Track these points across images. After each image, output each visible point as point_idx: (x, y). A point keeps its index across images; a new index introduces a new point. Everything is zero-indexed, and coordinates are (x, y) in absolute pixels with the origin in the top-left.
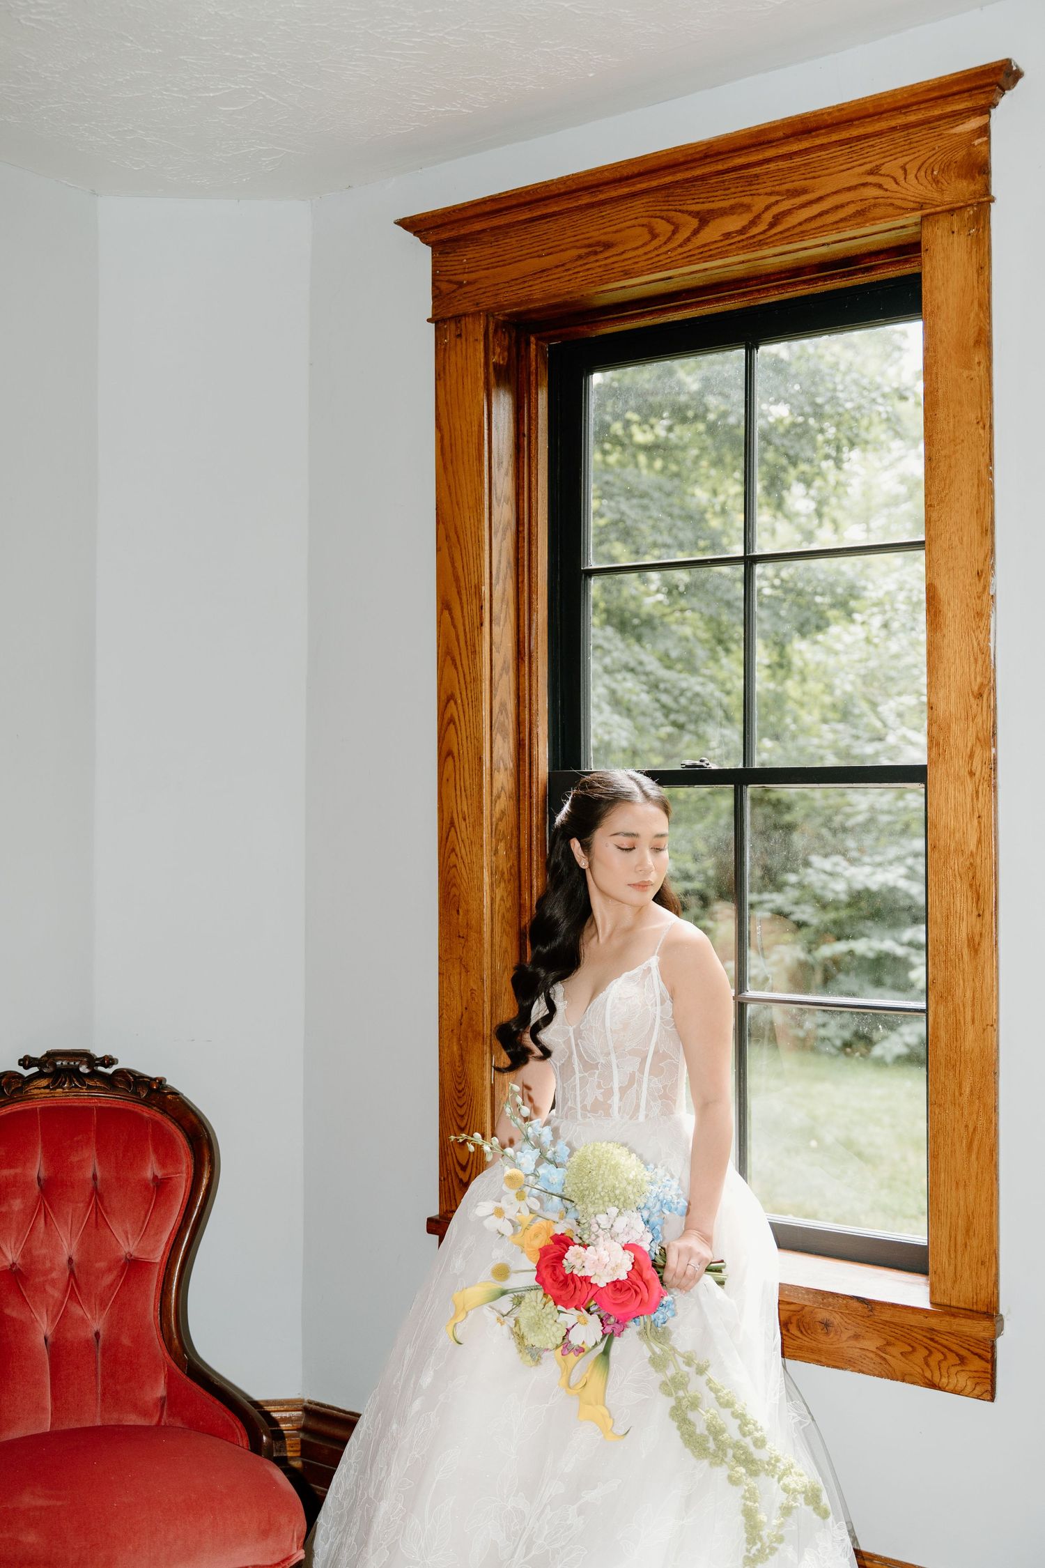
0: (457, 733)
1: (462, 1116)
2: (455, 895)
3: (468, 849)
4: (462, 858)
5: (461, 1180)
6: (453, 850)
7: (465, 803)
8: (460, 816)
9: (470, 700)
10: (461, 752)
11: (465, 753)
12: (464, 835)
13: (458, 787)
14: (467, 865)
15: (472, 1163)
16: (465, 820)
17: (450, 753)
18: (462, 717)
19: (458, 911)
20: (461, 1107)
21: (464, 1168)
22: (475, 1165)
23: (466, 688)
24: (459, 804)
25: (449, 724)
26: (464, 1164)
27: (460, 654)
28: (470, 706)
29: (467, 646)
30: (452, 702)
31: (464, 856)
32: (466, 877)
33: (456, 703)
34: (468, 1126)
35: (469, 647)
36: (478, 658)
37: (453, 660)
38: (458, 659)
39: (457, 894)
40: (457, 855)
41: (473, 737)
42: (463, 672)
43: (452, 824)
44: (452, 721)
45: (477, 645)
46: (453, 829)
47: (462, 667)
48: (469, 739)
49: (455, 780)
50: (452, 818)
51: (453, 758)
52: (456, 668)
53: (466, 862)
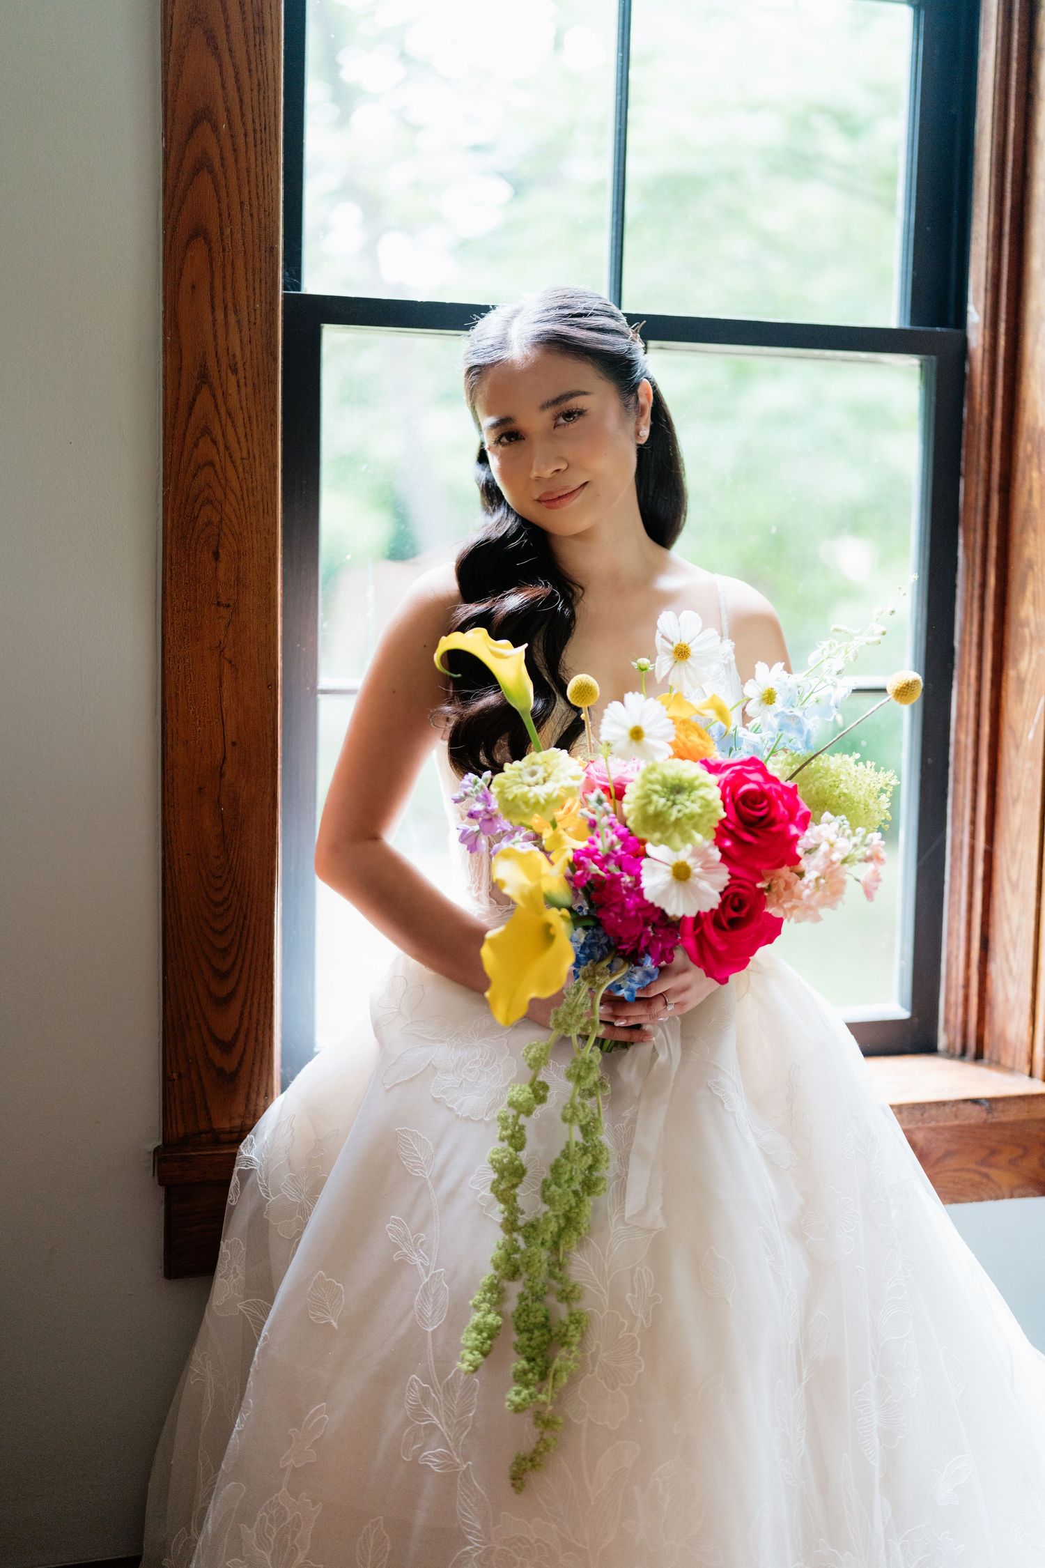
0: (217, 191)
1: (225, 951)
2: (209, 523)
3: (241, 430)
4: (227, 448)
5: (221, 1071)
6: (206, 431)
7: (235, 338)
8: (224, 362)
9: (250, 126)
10: (228, 232)
11: (238, 236)
12: (234, 400)
13: (218, 301)
14: (238, 461)
15: (247, 1036)
16: (235, 371)
17: (199, 232)
18: (229, 156)
19: (216, 556)
20: (221, 933)
21: (226, 1047)
22: (253, 1034)
23: (241, 101)
24: (221, 335)
25: (197, 171)
26: (228, 1037)
27: (227, 27)
28: (251, 134)
29: (243, 13)
30: (206, 126)
31: (234, 446)
32: (235, 484)
33: (215, 128)
34: (237, 967)
35: (249, 17)
36: (269, 44)
37: (211, 39)
38: (221, 34)
39: (216, 519)
40: (214, 442)
41: (255, 203)
42: (235, 66)
43: (204, 377)
44: (202, 165)
45: (267, 17)
46: (205, 393)
47: (232, 57)
48: (247, 207)
49: (212, 289)
50: (204, 366)
51: (208, 242)
52: (218, 57)
53: (237, 456)
